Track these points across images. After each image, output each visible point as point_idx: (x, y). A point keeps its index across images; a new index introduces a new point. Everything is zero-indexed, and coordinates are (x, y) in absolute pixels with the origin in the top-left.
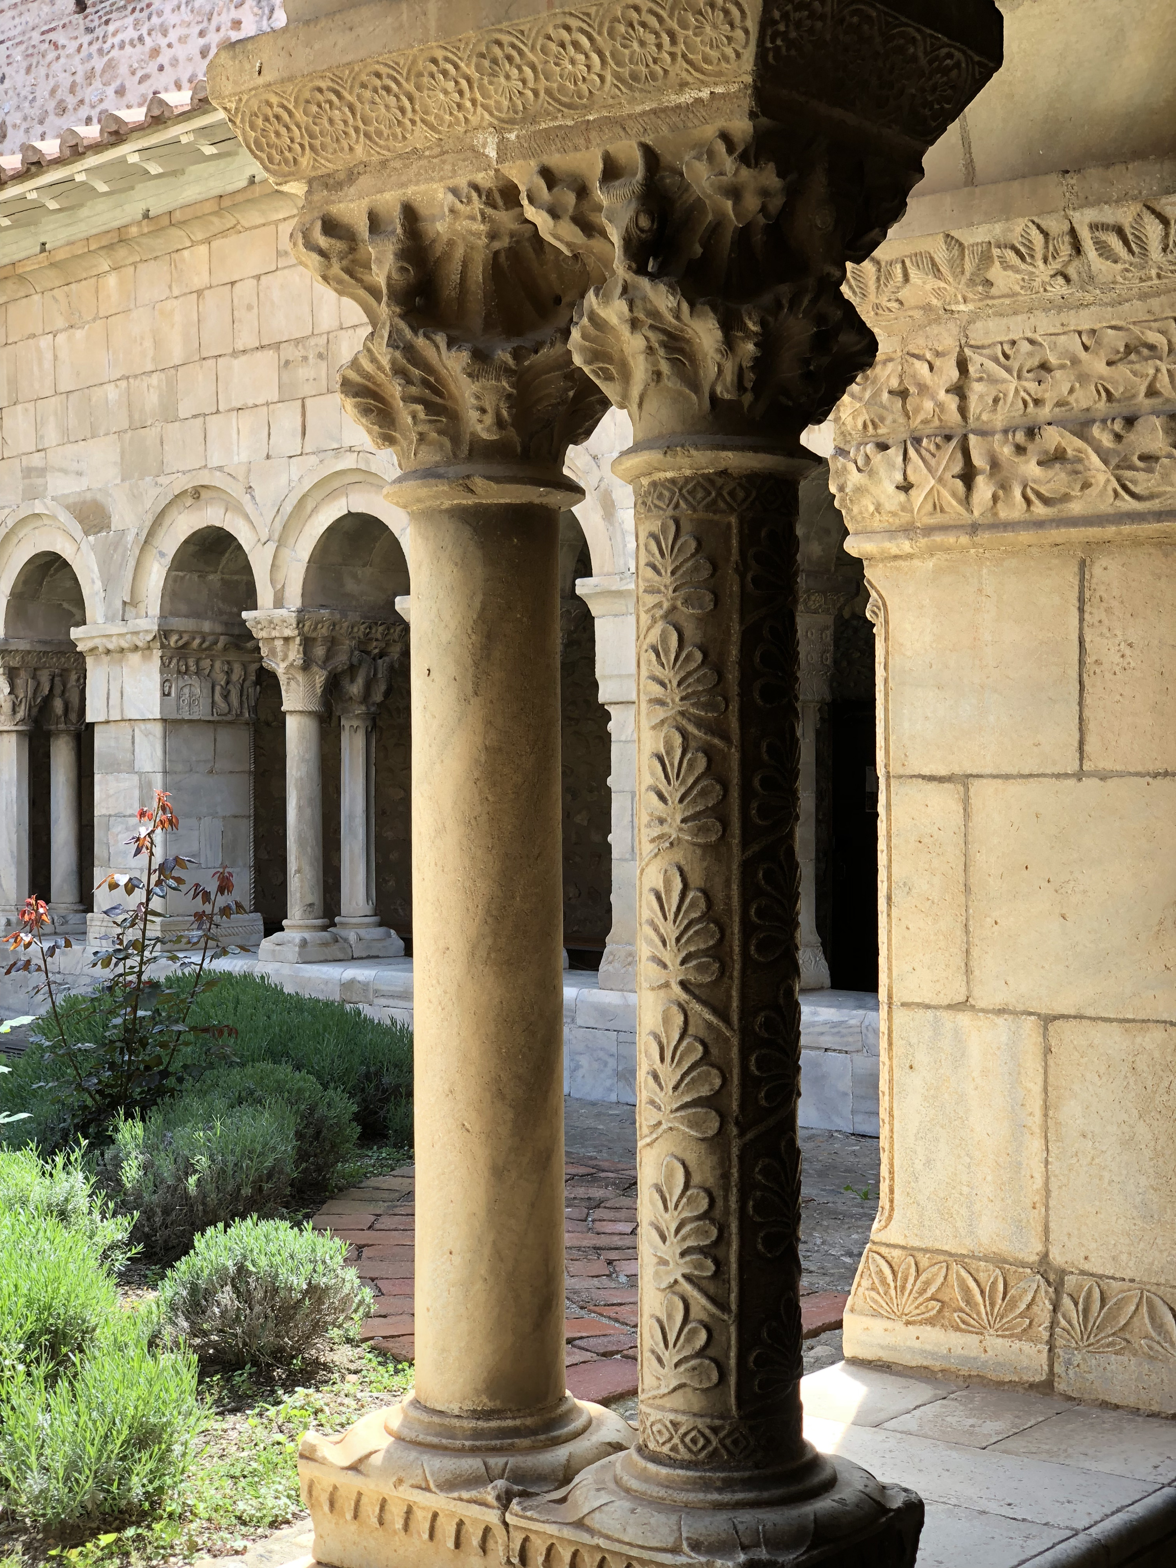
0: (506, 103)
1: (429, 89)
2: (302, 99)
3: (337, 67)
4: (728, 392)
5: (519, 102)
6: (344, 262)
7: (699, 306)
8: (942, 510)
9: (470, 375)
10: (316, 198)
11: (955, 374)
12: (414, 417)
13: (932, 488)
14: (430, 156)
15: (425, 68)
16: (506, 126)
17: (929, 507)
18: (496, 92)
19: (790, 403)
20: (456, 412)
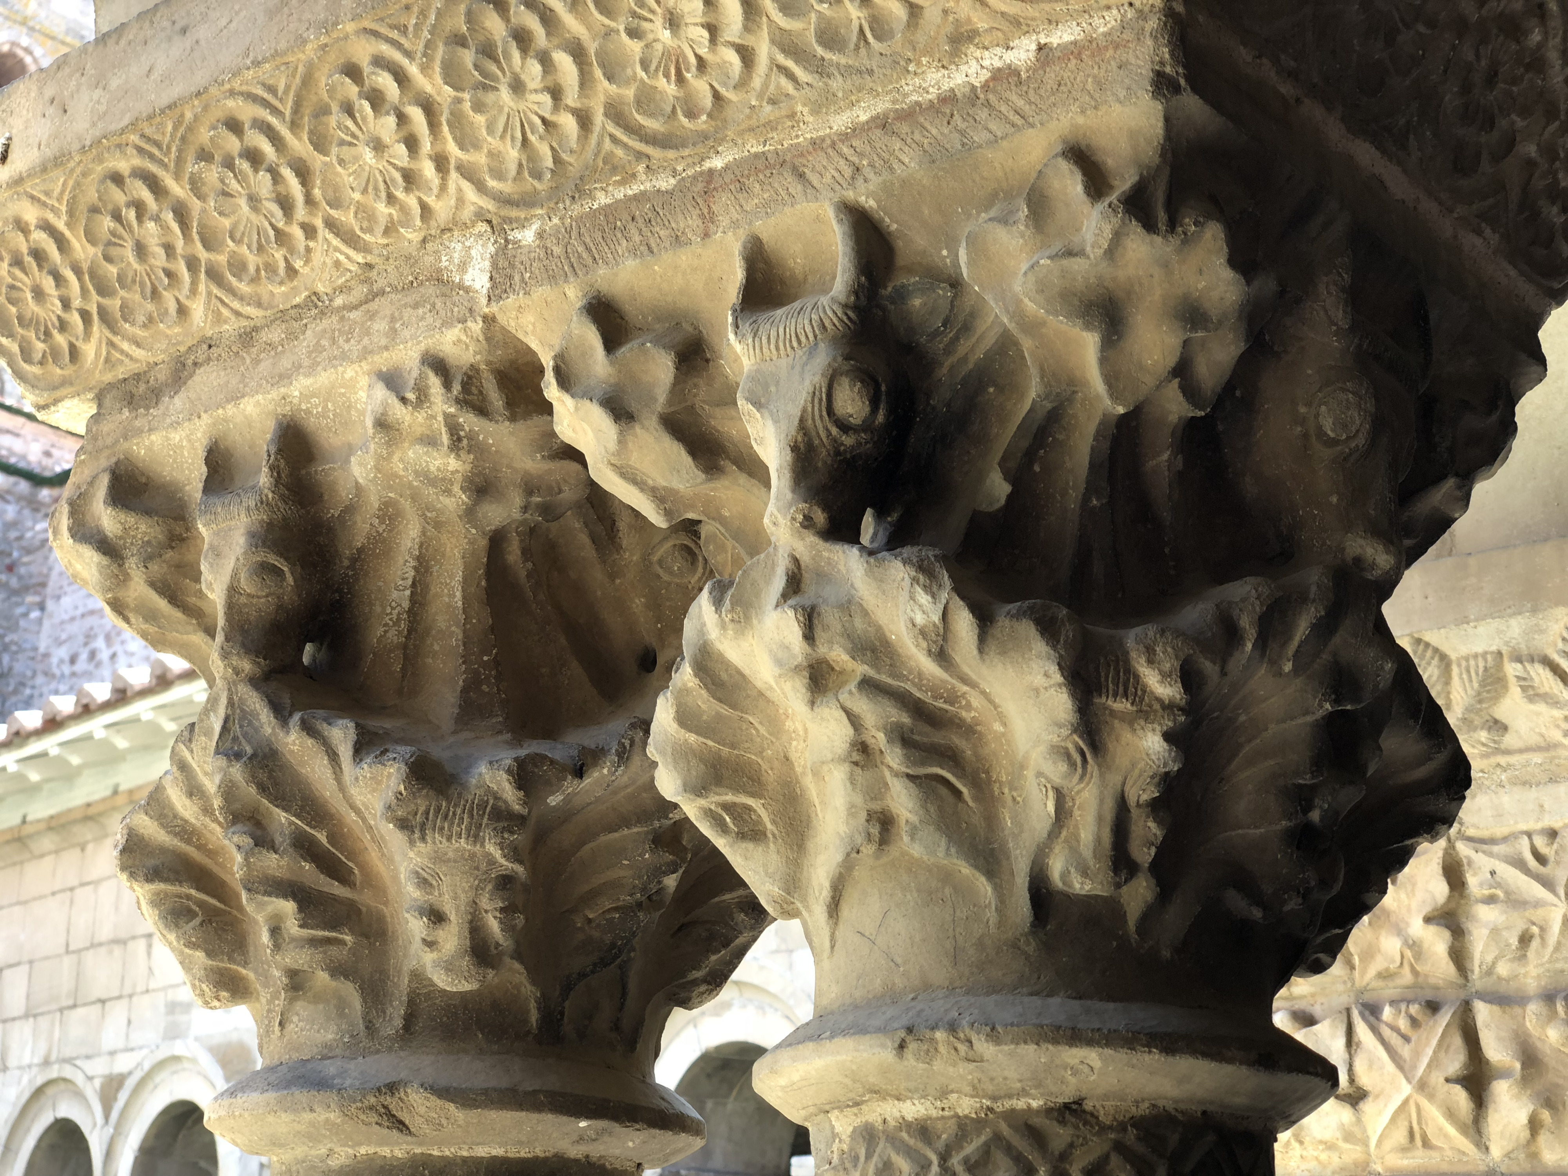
0: (513, 154)
1: (342, 143)
2: (82, 207)
3: (150, 118)
4: (1085, 873)
5: (544, 150)
6: (155, 567)
7: (1003, 623)
8: (1426, 1144)
9: (404, 825)
10: (106, 427)
11: (1440, 889)
12: (275, 931)
13: (1406, 1102)
14: (344, 307)
15: (331, 91)
16: (514, 213)
17: (1400, 1136)
18: (490, 129)
19: (1257, 914)
20: (381, 919)
